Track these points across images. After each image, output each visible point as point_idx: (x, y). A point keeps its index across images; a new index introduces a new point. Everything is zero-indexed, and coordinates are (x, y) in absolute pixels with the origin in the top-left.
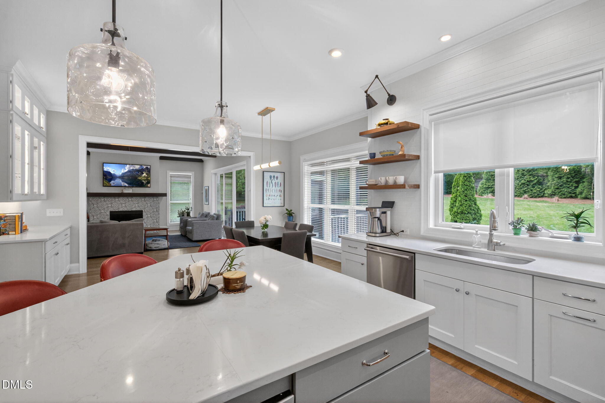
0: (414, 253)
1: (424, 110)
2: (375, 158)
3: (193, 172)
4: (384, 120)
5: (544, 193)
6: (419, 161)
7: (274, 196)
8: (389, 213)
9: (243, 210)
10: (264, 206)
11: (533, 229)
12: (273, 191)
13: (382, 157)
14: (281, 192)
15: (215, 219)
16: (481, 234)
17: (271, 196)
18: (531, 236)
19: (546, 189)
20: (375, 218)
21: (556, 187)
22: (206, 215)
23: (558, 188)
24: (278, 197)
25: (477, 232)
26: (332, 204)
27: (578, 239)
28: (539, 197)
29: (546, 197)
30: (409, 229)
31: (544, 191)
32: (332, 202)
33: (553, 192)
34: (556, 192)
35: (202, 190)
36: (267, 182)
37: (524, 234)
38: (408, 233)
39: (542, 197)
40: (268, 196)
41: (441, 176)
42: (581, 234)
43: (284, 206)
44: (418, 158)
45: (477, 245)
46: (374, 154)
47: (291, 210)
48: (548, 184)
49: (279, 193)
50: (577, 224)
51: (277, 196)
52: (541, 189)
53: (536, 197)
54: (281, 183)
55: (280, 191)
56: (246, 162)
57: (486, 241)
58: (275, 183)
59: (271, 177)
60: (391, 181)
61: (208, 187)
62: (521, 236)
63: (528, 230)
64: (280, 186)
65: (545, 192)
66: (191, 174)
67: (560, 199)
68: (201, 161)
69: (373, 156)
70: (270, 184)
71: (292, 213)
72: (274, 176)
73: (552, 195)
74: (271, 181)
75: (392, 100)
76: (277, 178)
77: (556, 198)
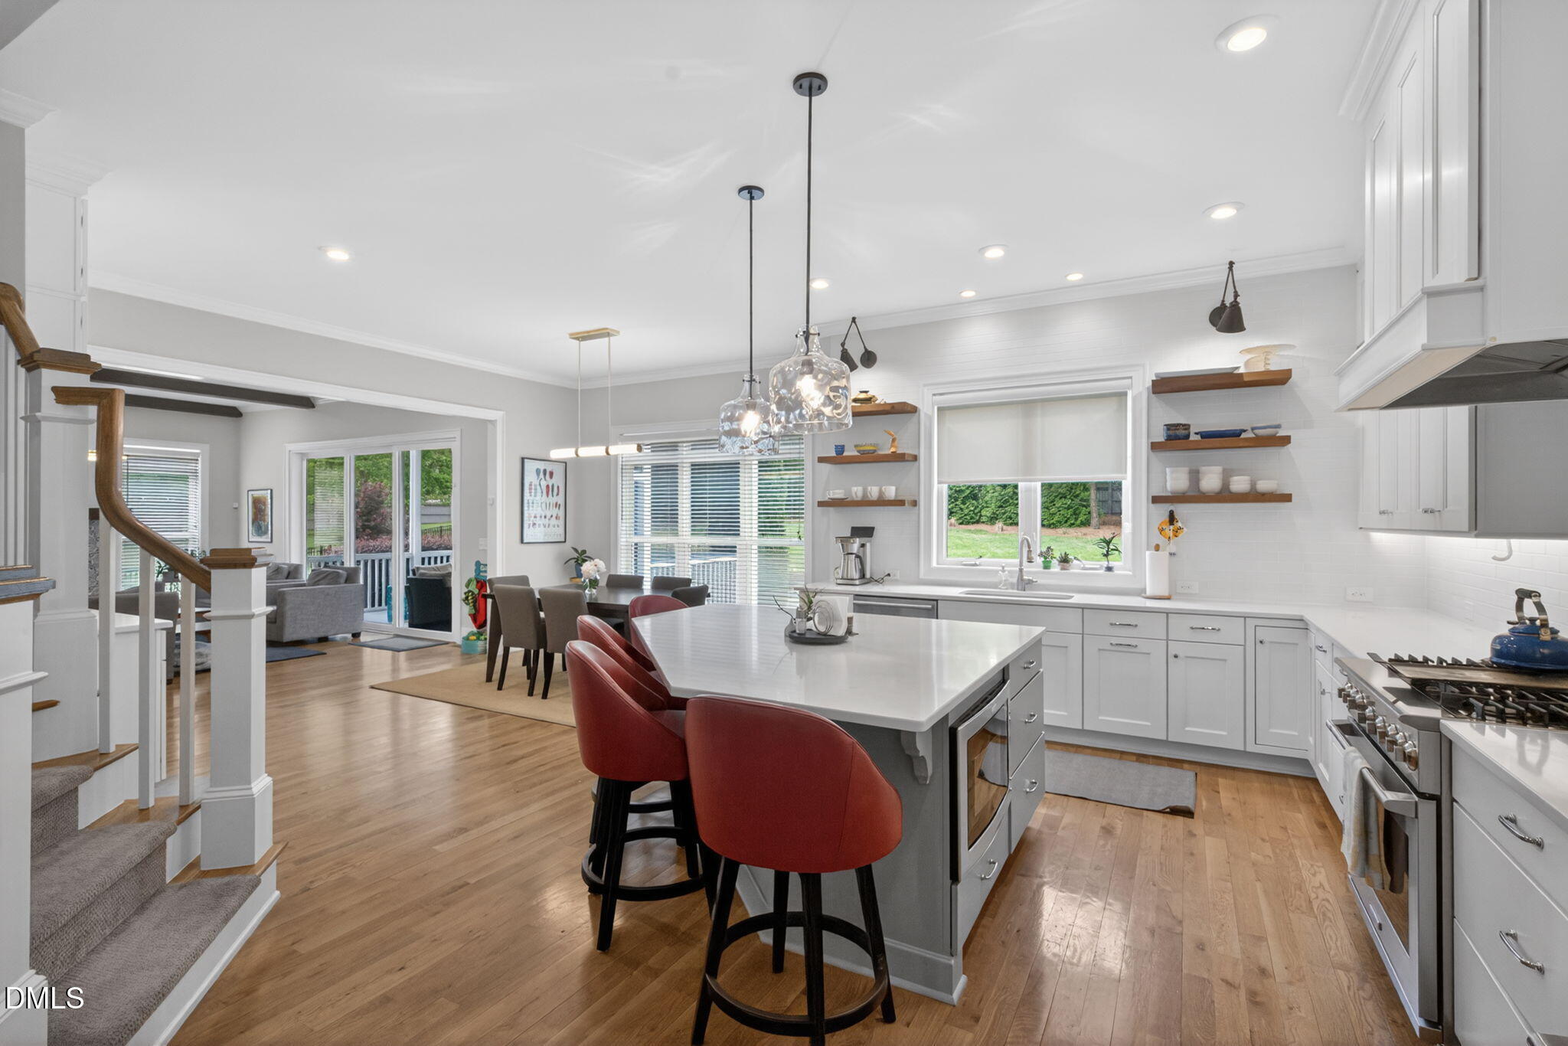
0: (937, 600)
1: (925, 385)
2: (844, 454)
3: (207, 447)
4: (861, 392)
5: (981, 516)
6: (917, 463)
7: (545, 517)
8: (868, 545)
9: (384, 556)
10: (525, 541)
11: (1065, 560)
12: (544, 505)
13: (857, 454)
14: (559, 508)
15: (343, 580)
16: (1009, 572)
17: (538, 518)
18: (1062, 569)
19: (983, 507)
20: (852, 554)
21: (998, 504)
22: (289, 573)
23: (1001, 507)
24: (552, 519)
25: (1003, 567)
26: (692, 534)
27: (1109, 569)
28: (973, 523)
29: (983, 522)
30: (899, 572)
31: (980, 512)
32: (693, 530)
33: (994, 513)
34: (998, 513)
35: (238, 498)
36: (531, 485)
37: (1056, 567)
38: (898, 577)
39: (978, 522)
40: (532, 518)
41: (945, 487)
42: (1112, 564)
43: (565, 542)
44: (915, 458)
45: (1003, 586)
46: (843, 447)
47: (584, 552)
48: (987, 498)
49: (555, 511)
50: (1107, 552)
51: (552, 516)
52: (976, 508)
53: (968, 523)
54: (558, 487)
55: (556, 506)
56: (459, 433)
57: (1015, 580)
58: (548, 486)
59: (538, 471)
60: (874, 492)
61: (269, 491)
62: (1052, 570)
63: (1061, 562)
64: (558, 494)
65: (983, 514)
66: (198, 451)
67: (1005, 527)
68: (235, 413)
69: (840, 449)
70: (536, 489)
71: (586, 557)
72: (545, 471)
73: (993, 519)
74: (538, 483)
75: (869, 359)
76: (551, 474)
77: (999, 524)
